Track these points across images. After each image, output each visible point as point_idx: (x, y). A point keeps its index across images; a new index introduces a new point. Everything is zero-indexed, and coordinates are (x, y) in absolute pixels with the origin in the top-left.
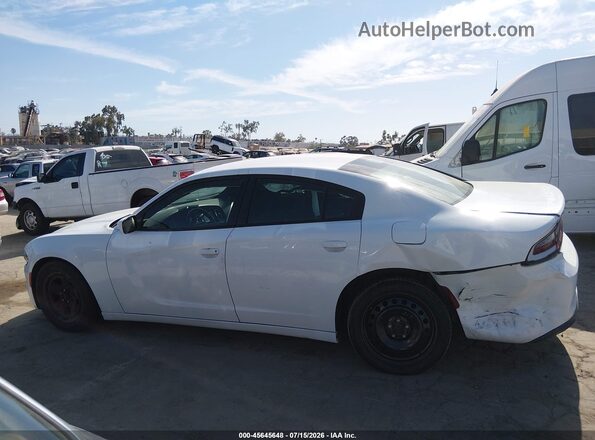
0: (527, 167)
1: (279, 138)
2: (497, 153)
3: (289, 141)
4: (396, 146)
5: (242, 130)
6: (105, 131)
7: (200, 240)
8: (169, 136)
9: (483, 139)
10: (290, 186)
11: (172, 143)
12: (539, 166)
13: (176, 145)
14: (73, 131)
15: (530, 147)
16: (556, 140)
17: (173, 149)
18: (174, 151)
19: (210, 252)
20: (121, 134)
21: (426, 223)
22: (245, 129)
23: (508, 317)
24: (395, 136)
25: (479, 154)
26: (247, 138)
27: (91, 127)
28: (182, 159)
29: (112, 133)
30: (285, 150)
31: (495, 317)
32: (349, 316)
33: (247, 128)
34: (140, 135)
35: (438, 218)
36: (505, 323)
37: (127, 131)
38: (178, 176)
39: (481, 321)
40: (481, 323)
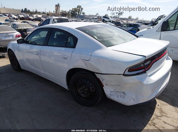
1: (130, 18)
3: (133, 19)
4: (152, 22)
5: (118, 15)
6: (77, 13)
13: (93, 18)
14: (69, 12)
17: (92, 20)
19: (37, 53)
20: (82, 14)
22: (119, 14)
26: (119, 17)
27: (74, 12)
29: (79, 14)
33: (120, 14)
34: (87, 15)
36: (121, 96)
37: (83, 13)
39: (112, 93)
40: (112, 94)
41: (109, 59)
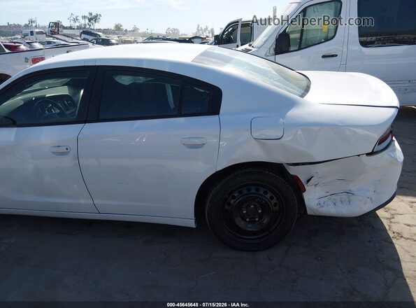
0: (324, 57)
1: (118, 28)
2: (302, 45)
3: (126, 31)
4: (216, 37)
5: (87, 21)
7: (48, 136)
8: (26, 26)
9: (292, 32)
10: (141, 79)
11: (28, 31)
12: (333, 56)
13: (32, 33)
15: (327, 40)
16: (346, 34)
17: (30, 36)
18: (30, 39)
19: (60, 150)
21: (283, 119)
22: (90, 20)
23: (344, 196)
24: (206, 29)
25: (290, 46)
26: (93, 27)
28: (38, 46)
30: (124, 38)
31: (334, 197)
32: (208, 205)
33: (92, 19)
35: (294, 113)
36: (341, 201)
38: (30, 61)
39: (322, 201)
40: (322, 203)
41: (337, 125)
